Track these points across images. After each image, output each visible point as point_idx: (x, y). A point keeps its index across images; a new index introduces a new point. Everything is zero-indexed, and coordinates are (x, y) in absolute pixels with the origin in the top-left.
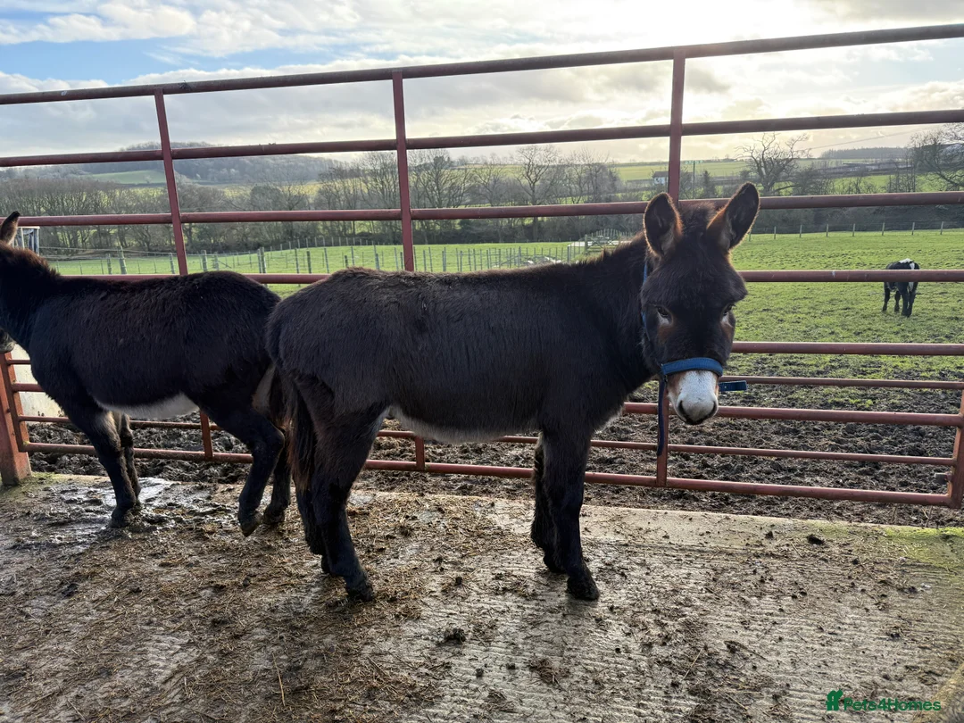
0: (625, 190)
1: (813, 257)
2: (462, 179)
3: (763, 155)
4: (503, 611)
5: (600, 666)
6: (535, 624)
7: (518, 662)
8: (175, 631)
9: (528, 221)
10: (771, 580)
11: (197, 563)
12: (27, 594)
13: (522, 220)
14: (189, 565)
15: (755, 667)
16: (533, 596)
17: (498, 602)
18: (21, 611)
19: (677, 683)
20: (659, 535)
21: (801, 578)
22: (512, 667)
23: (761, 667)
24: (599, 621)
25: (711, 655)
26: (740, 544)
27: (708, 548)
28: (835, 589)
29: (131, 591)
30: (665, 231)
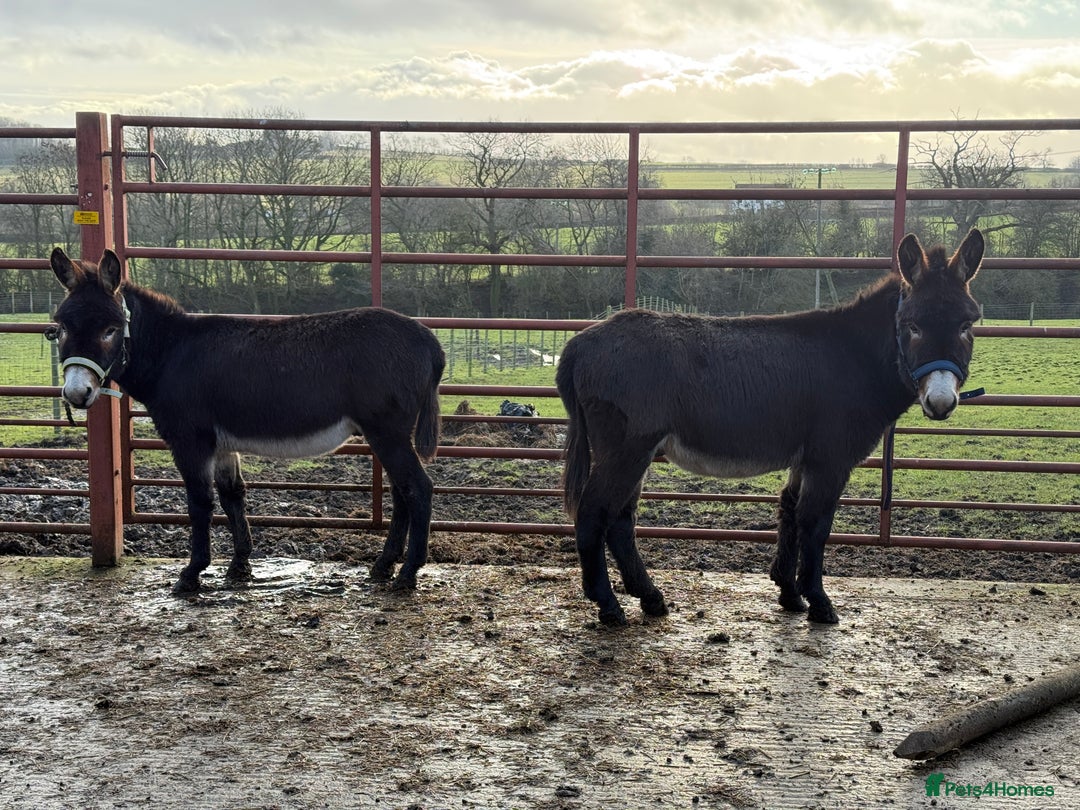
1: (1056, 365)
3: (955, 160)
4: (754, 629)
5: (855, 650)
6: (787, 634)
7: (784, 649)
8: (454, 641)
9: (479, 274)
10: (996, 613)
11: (421, 609)
12: (267, 627)
13: (466, 272)
14: (414, 610)
15: (985, 649)
16: (777, 622)
17: (746, 625)
18: (281, 635)
19: (922, 655)
20: (884, 591)
21: (1023, 612)
22: (780, 651)
23: (990, 649)
24: (844, 632)
25: (948, 644)
26: (965, 596)
27: (933, 597)
28: (1054, 617)
29: (377, 623)
30: (915, 264)
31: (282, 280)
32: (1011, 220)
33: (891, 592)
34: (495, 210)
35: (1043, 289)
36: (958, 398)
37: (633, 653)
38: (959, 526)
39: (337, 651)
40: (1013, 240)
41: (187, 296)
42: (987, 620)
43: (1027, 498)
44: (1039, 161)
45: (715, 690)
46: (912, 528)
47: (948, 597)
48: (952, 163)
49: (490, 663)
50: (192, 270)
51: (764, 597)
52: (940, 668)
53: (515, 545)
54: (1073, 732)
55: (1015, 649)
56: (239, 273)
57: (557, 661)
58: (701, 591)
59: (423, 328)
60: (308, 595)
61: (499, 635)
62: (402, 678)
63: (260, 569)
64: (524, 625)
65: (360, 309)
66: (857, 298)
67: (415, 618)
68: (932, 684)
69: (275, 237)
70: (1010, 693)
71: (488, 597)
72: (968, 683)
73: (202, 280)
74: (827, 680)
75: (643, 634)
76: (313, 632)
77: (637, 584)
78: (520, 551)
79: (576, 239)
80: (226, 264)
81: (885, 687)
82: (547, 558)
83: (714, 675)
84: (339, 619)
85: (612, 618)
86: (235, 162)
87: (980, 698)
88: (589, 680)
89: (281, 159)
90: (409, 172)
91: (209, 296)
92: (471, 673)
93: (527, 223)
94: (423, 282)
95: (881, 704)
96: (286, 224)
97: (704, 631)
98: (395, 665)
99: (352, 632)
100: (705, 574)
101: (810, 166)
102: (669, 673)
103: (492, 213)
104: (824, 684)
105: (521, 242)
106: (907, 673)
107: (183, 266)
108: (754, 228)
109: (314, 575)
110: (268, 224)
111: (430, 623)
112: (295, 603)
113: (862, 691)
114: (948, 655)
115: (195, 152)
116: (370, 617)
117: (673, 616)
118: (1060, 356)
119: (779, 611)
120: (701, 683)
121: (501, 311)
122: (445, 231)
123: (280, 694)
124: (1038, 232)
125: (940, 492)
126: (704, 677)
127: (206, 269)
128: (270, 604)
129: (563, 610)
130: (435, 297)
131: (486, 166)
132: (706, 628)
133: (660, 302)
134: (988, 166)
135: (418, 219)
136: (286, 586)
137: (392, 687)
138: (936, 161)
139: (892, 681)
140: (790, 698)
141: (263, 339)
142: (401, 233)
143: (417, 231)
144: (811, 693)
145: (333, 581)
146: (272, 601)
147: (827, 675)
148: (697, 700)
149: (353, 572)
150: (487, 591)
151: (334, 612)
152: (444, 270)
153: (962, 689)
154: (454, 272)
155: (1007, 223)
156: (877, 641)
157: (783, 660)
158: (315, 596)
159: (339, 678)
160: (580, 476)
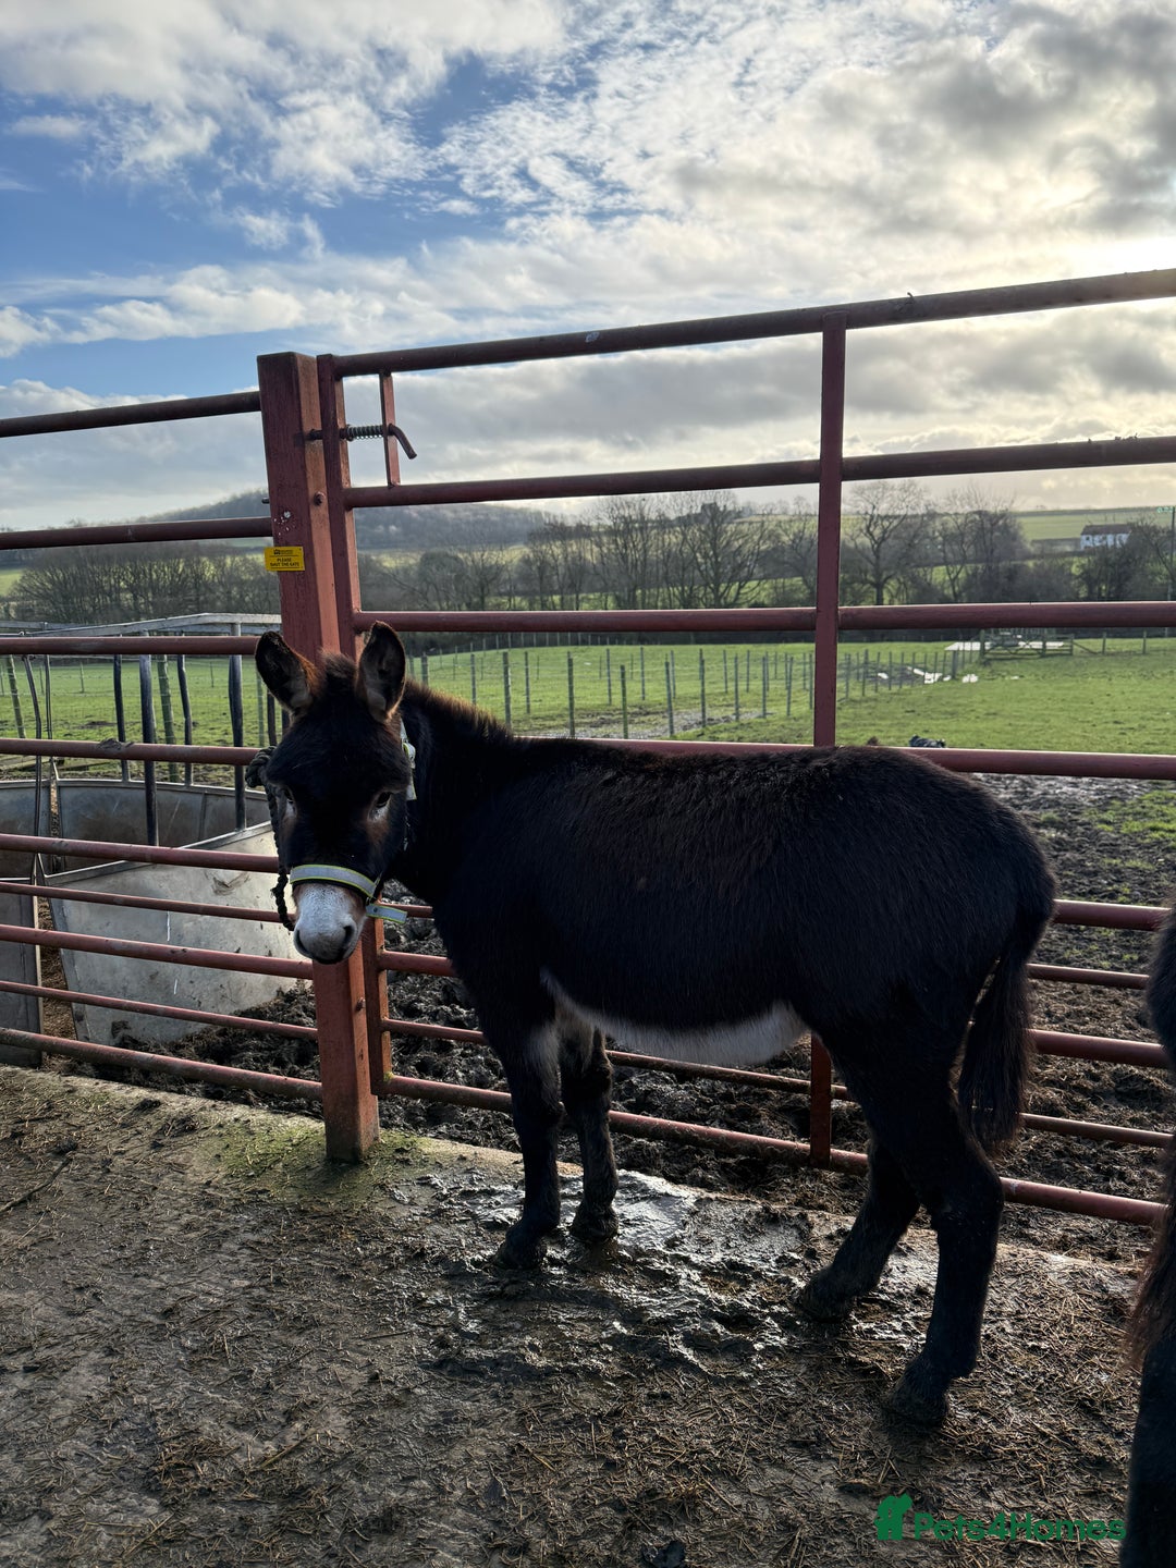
0: (1037, 556)
2: (756, 538)
34: (881, 555)
115: (650, 526)
131: (875, 519)
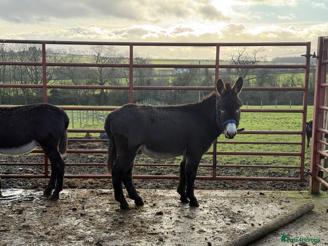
0: (159, 76)
1: (269, 119)
3: (239, 59)
4: (171, 209)
5: (204, 216)
6: (182, 211)
7: (181, 216)
8: (69, 217)
9: (97, 92)
10: (249, 201)
11: (60, 206)
12: (4, 214)
13: (93, 91)
14: (57, 206)
15: (245, 214)
16: (179, 206)
17: (169, 208)
18: (8, 217)
19: (226, 217)
20: (214, 195)
21: (257, 201)
22: (179, 217)
23: (247, 214)
24: (201, 209)
25: (233, 213)
26: (239, 196)
27: (230, 196)
28: (267, 202)
29: (43, 212)
30: (221, 89)
31: (34, 94)
32: (255, 76)
33: (216, 195)
34: (102, 72)
35: (264, 97)
36: (237, 131)
37: (130, 220)
38: (239, 170)
39: (28, 222)
40: (256, 82)
41: (4, 99)
42: (246, 204)
43: (260, 161)
44: (263, 59)
45: (157, 232)
46: (225, 171)
47: (234, 196)
48: (238, 59)
49: (81, 225)
50: (5, 91)
51: (175, 198)
52: (231, 221)
53: (97, 181)
54: (273, 243)
55: (255, 214)
56: (21, 92)
57: (104, 223)
58: (155, 197)
59: (61, 110)
60: (20, 202)
61: (85, 215)
62: (49, 232)
63: (5, 193)
64: (94, 211)
65: (39, 103)
66: (203, 100)
67: (57, 209)
68: (229, 227)
69: (32, 81)
70: (253, 231)
71: (83, 201)
72: (240, 227)
73: (9, 94)
74: (194, 227)
75: (135, 212)
76: (20, 215)
77: (133, 195)
78: (98, 183)
79: (127, 81)
80: (16, 89)
81: (213, 229)
82: (107, 185)
83: (157, 226)
84: (30, 211)
85: (124, 207)
86: (19, 57)
87: (243, 232)
88: (114, 230)
89: (34, 56)
90: (75, 61)
91: (11, 99)
92: (74, 229)
93: (112, 77)
94: (80, 95)
95: (211, 235)
96: (36, 77)
97: (155, 210)
98: (47, 227)
99: (34, 215)
100: (157, 190)
101: (197, 60)
102: (142, 226)
103: (101, 73)
104: (193, 229)
105: (110, 83)
106: (220, 224)
107: (3, 90)
108: (181, 78)
109: (24, 194)
110: (30, 77)
111: (62, 211)
112: (15, 205)
113: (205, 231)
114: (234, 217)
115: (6, 54)
116: (42, 209)
117: (145, 206)
118: (269, 116)
119: (180, 203)
120: (152, 230)
121: (104, 103)
122: (86, 79)
123: (4, 240)
124: (263, 80)
125: (234, 159)
126: (153, 228)
127: (10, 91)
128: (7, 206)
129: (108, 205)
130: (83, 99)
131: (99, 59)
132: (156, 210)
133: (153, 101)
134: (248, 60)
135: (78, 76)
136: (13, 199)
137: (45, 235)
138: (233, 59)
139: (215, 227)
140: (182, 234)
141: (4, 114)
142: (72, 80)
143: (78, 79)
144: (189, 232)
145: (30, 197)
146: (8, 204)
147: (195, 225)
148: (150, 236)
149: (38, 193)
150: (83, 199)
151: (29, 208)
152: (86, 91)
153: (238, 229)
154: (89, 92)
155: (254, 77)
156: (211, 212)
157: (181, 220)
158: (23, 202)
159: (26, 233)
160: (113, 160)
